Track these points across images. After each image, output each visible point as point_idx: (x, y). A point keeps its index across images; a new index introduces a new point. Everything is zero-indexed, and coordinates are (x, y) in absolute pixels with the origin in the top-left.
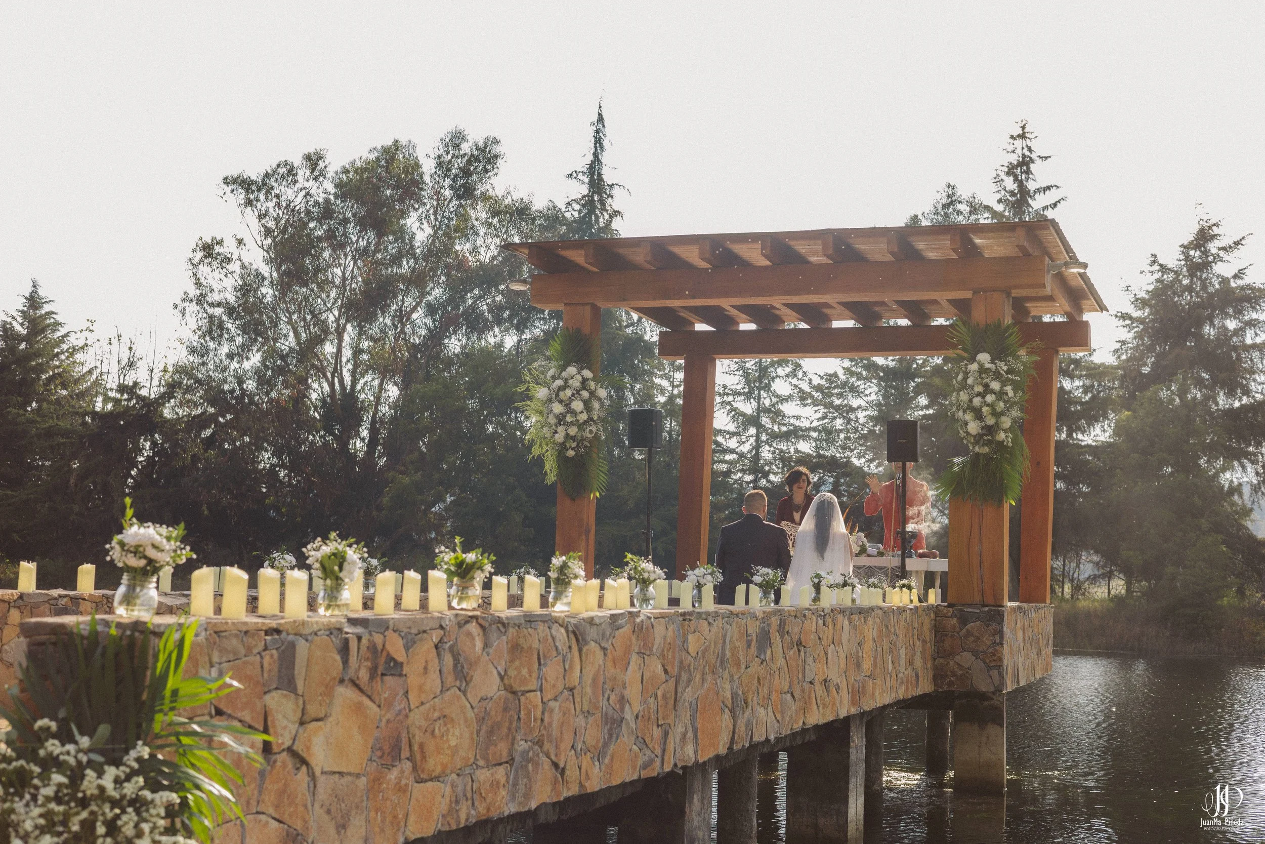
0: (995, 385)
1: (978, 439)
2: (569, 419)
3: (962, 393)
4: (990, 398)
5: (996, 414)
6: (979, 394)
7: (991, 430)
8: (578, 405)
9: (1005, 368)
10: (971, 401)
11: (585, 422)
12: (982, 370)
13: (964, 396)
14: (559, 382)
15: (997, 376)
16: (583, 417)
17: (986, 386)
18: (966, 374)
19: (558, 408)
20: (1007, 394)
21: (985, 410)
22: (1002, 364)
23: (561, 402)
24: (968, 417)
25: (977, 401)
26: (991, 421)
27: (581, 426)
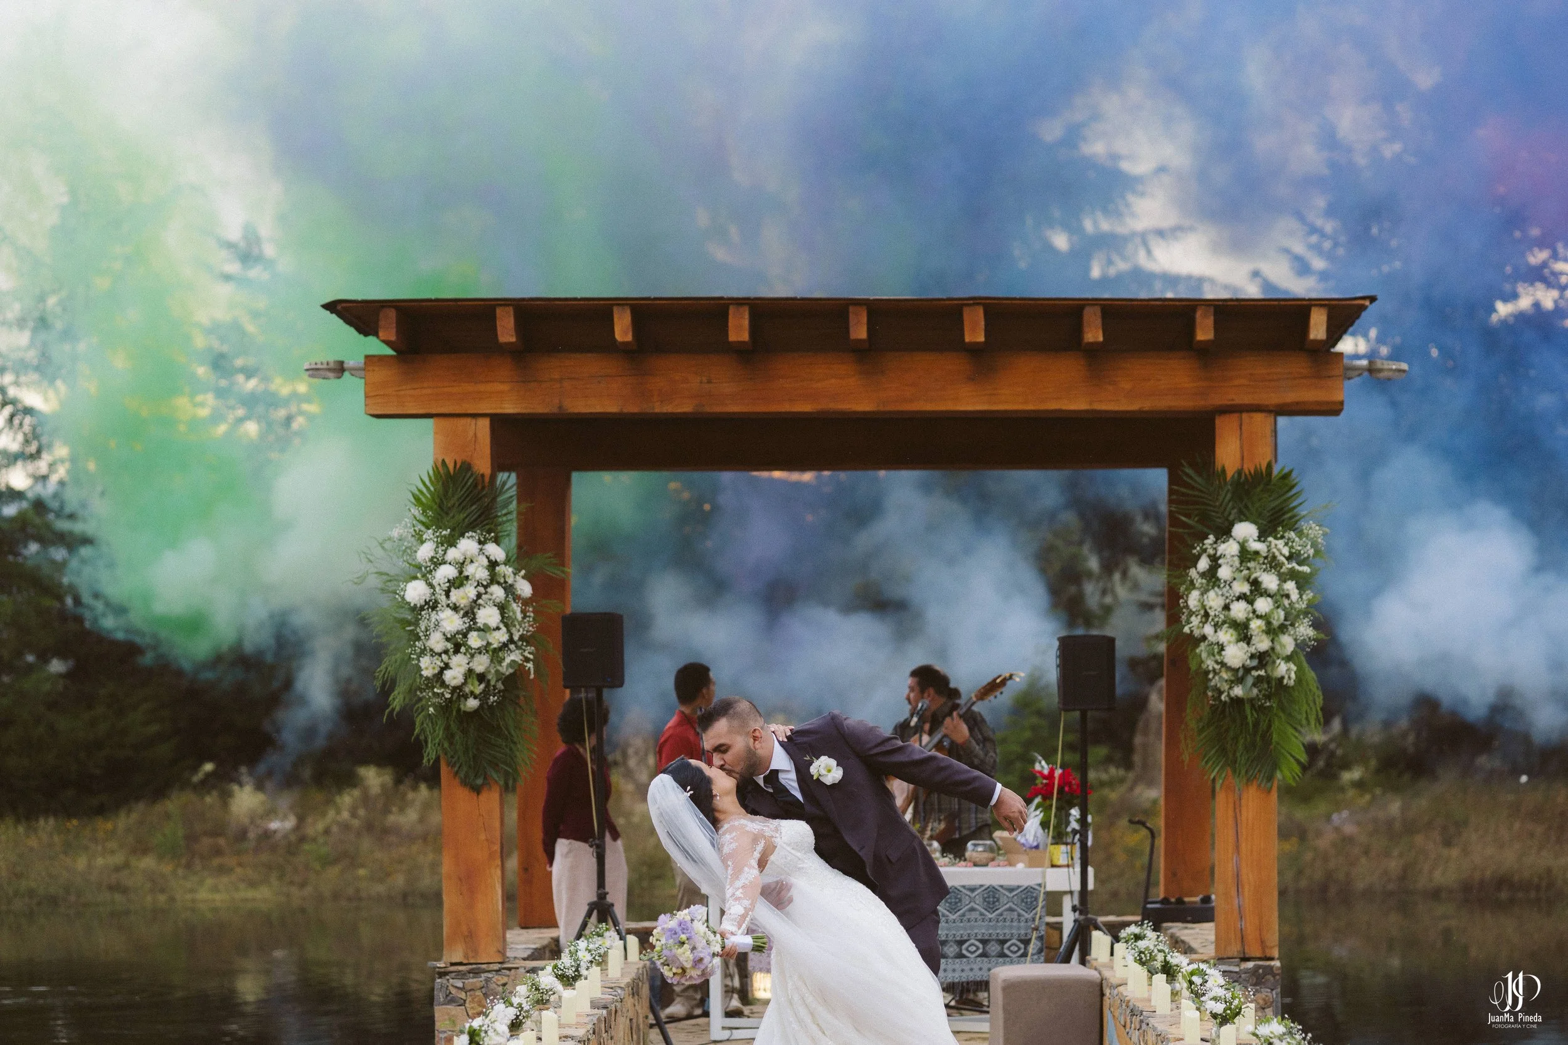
0: (1270, 581)
1: (1240, 675)
2: (474, 640)
3: (1212, 594)
4: (1263, 605)
5: (1272, 631)
6: (1242, 597)
7: (1263, 659)
8: (488, 615)
9: (1286, 551)
10: (1227, 607)
11: (504, 646)
12: (1246, 555)
13: (1214, 601)
14: (446, 572)
15: (1272, 563)
16: (501, 636)
17: (1255, 584)
18: (1215, 560)
19: (451, 622)
20: (1288, 596)
21: (1256, 625)
22: (1280, 543)
23: (455, 608)
24: (1226, 636)
25: (1239, 610)
26: (1262, 644)
27: (495, 654)
